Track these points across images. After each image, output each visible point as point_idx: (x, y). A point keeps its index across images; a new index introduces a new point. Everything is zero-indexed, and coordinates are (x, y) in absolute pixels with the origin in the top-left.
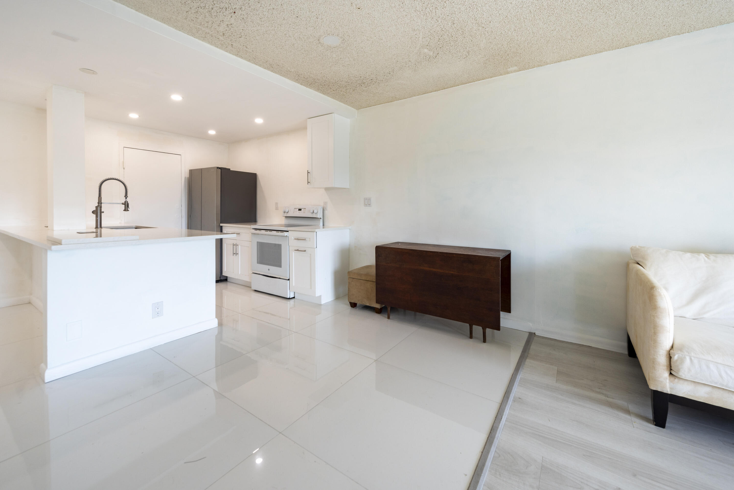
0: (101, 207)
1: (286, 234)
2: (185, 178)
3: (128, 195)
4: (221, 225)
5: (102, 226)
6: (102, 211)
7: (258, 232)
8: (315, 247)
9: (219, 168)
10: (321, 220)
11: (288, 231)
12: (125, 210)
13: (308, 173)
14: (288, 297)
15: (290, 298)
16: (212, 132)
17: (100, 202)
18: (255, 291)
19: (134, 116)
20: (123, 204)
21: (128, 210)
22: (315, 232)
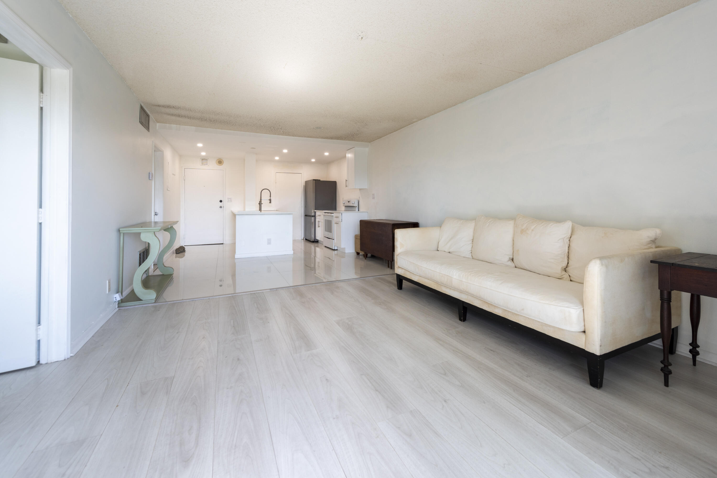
0: (261, 201)
1: (332, 215)
2: (304, 186)
3: (271, 196)
4: (315, 211)
5: (262, 210)
6: (262, 203)
7: (327, 214)
8: (341, 221)
9: (314, 180)
10: (357, 208)
11: (333, 213)
12: (270, 203)
13: (346, 181)
14: (334, 249)
15: (335, 249)
16: (313, 160)
17: (261, 199)
18: (325, 246)
19: (277, 158)
20: (269, 200)
21: (271, 203)
22: (341, 213)
